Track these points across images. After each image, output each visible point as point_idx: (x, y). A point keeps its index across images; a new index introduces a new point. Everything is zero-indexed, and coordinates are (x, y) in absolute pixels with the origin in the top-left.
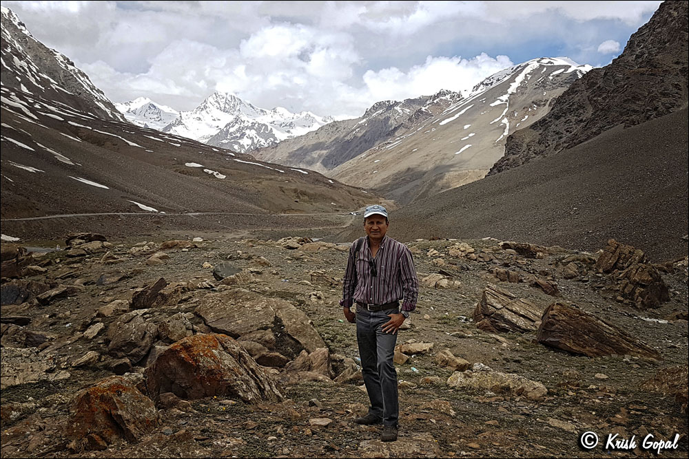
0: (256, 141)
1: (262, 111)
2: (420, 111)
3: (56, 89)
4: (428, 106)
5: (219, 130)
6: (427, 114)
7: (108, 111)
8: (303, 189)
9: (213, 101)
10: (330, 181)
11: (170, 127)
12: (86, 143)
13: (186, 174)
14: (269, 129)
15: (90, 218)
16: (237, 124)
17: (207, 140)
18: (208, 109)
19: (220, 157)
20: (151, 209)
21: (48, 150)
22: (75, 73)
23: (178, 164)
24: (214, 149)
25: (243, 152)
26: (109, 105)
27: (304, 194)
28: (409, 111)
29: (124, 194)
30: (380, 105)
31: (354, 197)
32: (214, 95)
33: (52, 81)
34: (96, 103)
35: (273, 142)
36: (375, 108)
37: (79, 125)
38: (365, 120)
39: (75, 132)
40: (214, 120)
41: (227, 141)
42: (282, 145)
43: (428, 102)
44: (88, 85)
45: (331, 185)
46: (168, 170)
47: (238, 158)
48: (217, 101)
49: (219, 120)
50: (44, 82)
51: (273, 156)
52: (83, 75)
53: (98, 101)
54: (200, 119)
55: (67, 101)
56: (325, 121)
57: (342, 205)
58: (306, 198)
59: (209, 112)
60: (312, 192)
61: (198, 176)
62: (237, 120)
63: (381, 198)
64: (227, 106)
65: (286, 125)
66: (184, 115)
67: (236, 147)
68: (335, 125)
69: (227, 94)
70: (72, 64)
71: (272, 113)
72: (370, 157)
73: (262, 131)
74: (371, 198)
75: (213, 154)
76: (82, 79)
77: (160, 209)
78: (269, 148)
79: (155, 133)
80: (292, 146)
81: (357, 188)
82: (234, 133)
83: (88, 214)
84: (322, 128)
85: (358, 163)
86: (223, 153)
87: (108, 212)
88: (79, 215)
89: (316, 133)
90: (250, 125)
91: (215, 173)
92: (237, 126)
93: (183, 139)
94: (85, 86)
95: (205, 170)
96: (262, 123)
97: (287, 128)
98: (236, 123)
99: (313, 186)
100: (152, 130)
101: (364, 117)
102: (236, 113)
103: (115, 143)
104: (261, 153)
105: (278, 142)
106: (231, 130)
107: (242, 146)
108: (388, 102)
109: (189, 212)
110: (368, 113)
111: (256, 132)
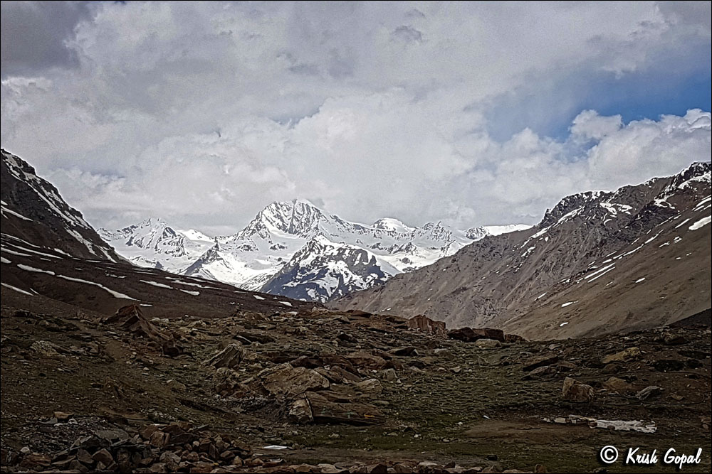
0: (346, 281)
1: (357, 227)
2: (651, 206)
4: (666, 198)
5: (282, 265)
6: (666, 211)
7: (88, 244)
9: (271, 216)
14: (370, 258)
16: (312, 254)
18: (262, 231)
22: (36, 186)
25: (323, 301)
26: (89, 233)
28: (629, 207)
30: (572, 202)
32: (273, 206)
34: (69, 231)
35: (376, 281)
36: (561, 209)
37: (35, 270)
38: (543, 231)
39: (28, 280)
40: (274, 248)
41: (295, 284)
42: (392, 285)
43: (667, 190)
44: (57, 203)
47: (297, 309)
48: (278, 216)
49: (283, 247)
52: (50, 187)
53: (72, 228)
54: (249, 248)
59: (265, 235)
62: (312, 247)
64: (295, 223)
65: (400, 250)
66: (221, 242)
67: (311, 293)
68: (488, 243)
69: (295, 202)
70: (31, 171)
72: (554, 298)
75: (254, 305)
79: (160, 275)
82: (309, 268)
90: (336, 253)
92: (312, 257)
94: (52, 206)
96: (357, 248)
97: (402, 256)
98: (311, 250)
101: (542, 226)
102: (311, 234)
103: (91, 294)
104: (354, 301)
105: (385, 280)
106: (302, 264)
107: (322, 291)
108: (587, 194)
110: (549, 219)
111: (346, 265)
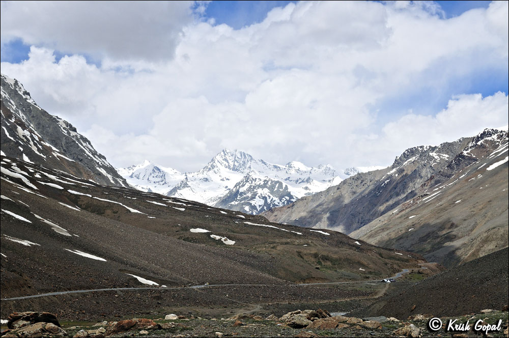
0: (269, 201)
1: (275, 167)
2: (461, 155)
3: (58, 156)
4: (470, 150)
5: (228, 191)
6: (470, 159)
7: (110, 177)
8: (325, 253)
9: (221, 160)
10: (357, 243)
11: (175, 190)
12: (85, 212)
13: (190, 241)
14: (284, 186)
15: (84, 295)
16: (247, 184)
17: (215, 202)
18: (215, 169)
19: (229, 219)
20: (151, 283)
21: (46, 221)
22: (78, 139)
23: (182, 230)
24: (222, 212)
25: (254, 214)
26: (111, 170)
27: (326, 258)
28: (447, 156)
29: (122, 267)
30: (412, 152)
31: (387, 261)
32: (222, 153)
33: (54, 148)
34: (98, 168)
35: (288, 201)
36: (406, 156)
37: (78, 193)
38: (394, 170)
39: (74, 200)
40: (223, 180)
41: (237, 203)
42: (299, 204)
43: (470, 145)
44: (90, 150)
45: (357, 247)
46: (170, 238)
47: (249, 220)
48: (226, 160)
49: (228, 179)
50: (46, 151)
51: (290, 216)
52: (85, 140)
53: (100, 167)
54: (206, 180)
55: (68, 168)
56: (348, 174)
57: (372, 271)
58: (329, 263)
59: (217, 172)
60: (335, 256)
61: (204, 243)
62: (247, 179)
63: (420, 261)
64: (236, 164)
65: (303, 181)
66: (189, 176)
67: (247, 208)
68: (360, 177)
69: (236, 151)
70: (75, 130)
71: (287, 168)
72: (403, 213)
73: (276, 189)
74: (407, 261)
75: (221, 217)
76: (84, 144)
77: (161, 282)
78: (284, 208)
79: (159, 197)
80: (310, 204)
81: (390, 250)
82: (244, 193)
83: (83, 291)
84: (344, 182)
85: (389, 220)
86: (232, 216)
87: (105, 288)
88: (73, 292)
89: (338, 189)
90: (262, 183)
91: (223, 239)
92: (247, 186)
93: (188, 202)
94: (87, 152)
95: (212, 236)
96: (276, 180)
97: (305, 185)
98: (247, 181)
99: (337, 249)
100: (155, 194)
101: (393, 167)
102: (247, 171)
103: (115, 210)
104: (275, 214)
105: (294, 200)
106: (241, 190)
107: (254, 207)
108: (421, 147)
109: (193, 285)
110: (398, 162)
111: (269, 191)
